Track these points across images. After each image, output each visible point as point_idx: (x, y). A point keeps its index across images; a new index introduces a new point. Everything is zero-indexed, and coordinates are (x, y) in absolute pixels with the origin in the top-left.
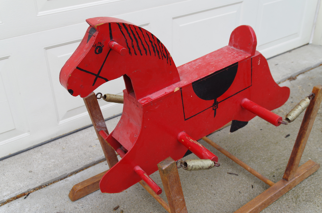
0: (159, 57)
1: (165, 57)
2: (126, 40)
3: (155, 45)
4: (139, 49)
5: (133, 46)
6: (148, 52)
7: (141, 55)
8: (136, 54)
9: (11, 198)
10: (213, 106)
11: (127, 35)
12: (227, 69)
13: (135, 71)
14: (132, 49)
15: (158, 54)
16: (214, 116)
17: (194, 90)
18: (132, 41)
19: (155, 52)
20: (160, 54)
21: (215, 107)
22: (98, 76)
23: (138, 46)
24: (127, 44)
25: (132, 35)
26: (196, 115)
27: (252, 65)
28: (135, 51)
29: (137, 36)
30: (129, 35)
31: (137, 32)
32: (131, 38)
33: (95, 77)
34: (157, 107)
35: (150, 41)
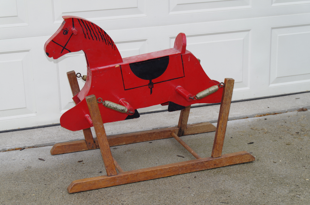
0: (106, 43)
1: (111, 44)
2: (83, 29)
3: (103, 35)
4: (91, 36)
5: (87, 34)
6: (98, 39)
7: (93, 40)
8: (89, 39)
9: (11, 149)
10: (149, 85)
11: (83, 27)
12: (159, 59)
13: (89, 49)
14: (87, 35)
15: (105, 41)
16: (150, 93)
17: (131, 69)
18: (87, 30)
19: (103, 40)
20: (107, 41)
21: (151, 86)
22: (64, 48)
23: (91, 34)
24: (84, 32)
25: (86, 27)
26: (134, 88)
27: (182, 60)
28: (89, 36)
29: (90, 28)
30: (85, 27)
31: (90, 25)
32: (86, 29)
33: (62, 48)
34: (102, 75)
35: (99, 32)
